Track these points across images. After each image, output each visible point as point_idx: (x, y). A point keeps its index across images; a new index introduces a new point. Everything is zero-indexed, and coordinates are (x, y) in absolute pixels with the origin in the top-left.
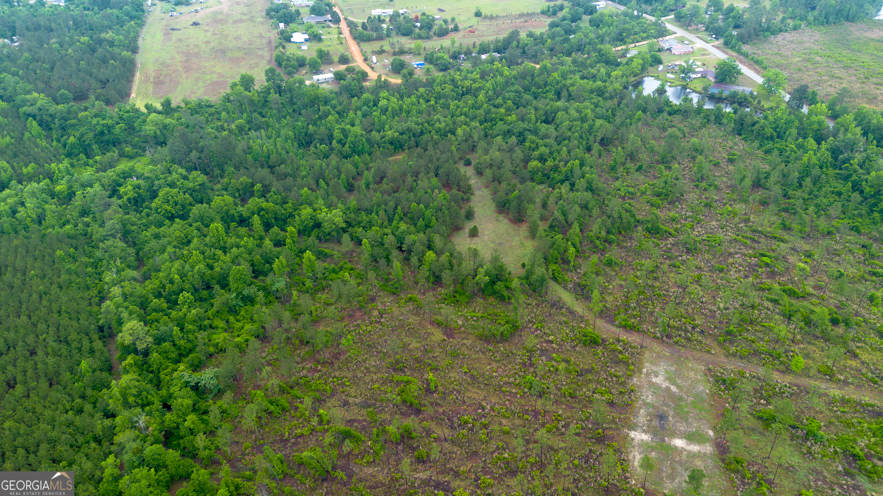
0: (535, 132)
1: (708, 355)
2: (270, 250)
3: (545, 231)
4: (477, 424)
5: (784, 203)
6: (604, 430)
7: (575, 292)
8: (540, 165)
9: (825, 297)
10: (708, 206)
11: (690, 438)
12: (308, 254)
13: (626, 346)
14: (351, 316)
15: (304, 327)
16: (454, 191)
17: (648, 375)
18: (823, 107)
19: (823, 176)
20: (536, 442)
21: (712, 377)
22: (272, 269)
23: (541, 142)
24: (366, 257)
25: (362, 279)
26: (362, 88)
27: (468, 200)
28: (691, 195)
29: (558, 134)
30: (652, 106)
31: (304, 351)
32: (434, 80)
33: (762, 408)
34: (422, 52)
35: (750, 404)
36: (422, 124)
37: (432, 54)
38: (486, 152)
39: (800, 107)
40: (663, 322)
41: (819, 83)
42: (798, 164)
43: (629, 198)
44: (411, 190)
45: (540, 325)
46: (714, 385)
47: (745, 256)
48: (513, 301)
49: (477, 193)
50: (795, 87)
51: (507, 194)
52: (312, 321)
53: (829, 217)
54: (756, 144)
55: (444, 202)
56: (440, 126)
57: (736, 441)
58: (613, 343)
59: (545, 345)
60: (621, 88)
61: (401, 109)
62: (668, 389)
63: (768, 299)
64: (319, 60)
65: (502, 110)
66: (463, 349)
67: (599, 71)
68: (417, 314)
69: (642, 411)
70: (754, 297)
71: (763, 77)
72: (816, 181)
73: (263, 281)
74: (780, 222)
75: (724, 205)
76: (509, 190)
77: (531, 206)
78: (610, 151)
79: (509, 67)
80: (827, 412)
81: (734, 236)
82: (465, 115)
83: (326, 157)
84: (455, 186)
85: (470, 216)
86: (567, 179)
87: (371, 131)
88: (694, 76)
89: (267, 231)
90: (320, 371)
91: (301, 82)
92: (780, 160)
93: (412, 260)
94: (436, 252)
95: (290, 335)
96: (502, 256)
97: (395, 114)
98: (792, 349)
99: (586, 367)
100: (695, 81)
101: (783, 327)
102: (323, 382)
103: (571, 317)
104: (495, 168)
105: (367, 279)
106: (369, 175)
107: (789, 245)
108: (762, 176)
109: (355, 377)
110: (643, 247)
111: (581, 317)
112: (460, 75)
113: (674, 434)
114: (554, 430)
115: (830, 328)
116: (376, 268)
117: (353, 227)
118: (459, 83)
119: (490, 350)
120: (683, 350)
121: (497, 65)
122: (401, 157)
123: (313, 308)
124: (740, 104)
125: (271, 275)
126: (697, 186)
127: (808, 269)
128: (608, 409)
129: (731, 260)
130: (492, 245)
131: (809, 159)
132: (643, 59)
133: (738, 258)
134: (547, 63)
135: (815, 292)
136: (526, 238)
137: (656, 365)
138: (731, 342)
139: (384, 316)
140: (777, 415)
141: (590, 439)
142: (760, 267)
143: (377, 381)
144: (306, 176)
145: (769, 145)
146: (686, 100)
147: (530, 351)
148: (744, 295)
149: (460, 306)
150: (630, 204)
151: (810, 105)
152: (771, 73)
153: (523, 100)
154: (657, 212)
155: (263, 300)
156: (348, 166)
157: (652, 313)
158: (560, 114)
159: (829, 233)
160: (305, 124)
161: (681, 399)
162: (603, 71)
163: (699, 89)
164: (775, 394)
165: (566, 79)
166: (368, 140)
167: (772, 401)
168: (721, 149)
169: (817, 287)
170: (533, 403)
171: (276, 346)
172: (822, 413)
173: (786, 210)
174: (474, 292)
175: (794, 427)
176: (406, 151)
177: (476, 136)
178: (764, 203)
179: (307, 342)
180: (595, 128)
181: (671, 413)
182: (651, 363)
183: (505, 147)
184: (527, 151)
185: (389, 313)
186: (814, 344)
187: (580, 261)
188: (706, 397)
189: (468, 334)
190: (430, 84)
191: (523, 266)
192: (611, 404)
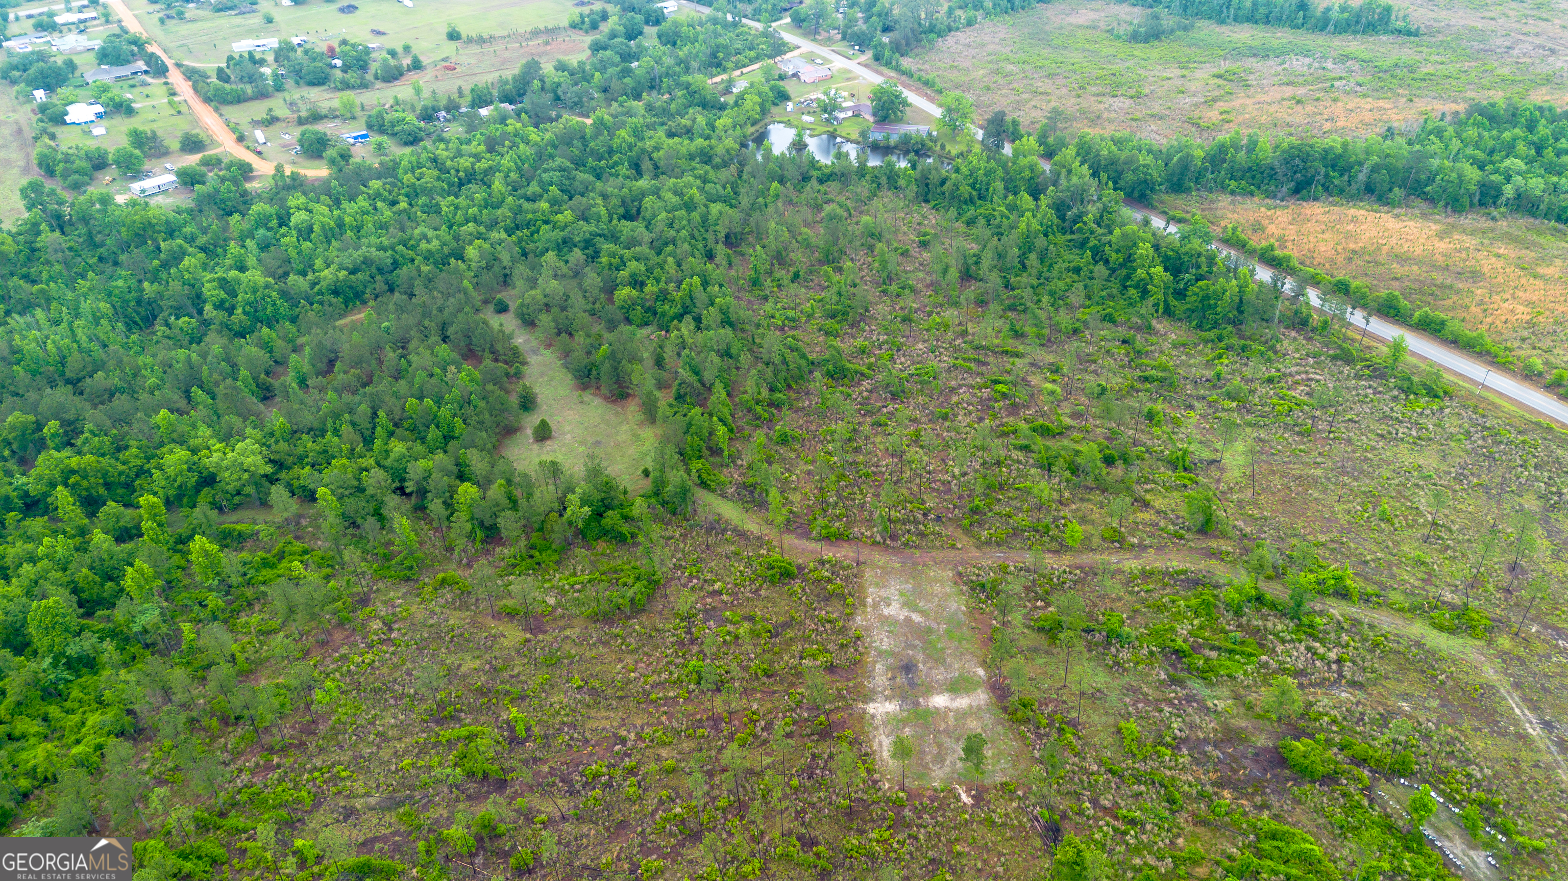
0: (613, 237)
1: (953, 553)
2: (108, 551)
3: (670, 405)
4: (618, 772)
5: (1009, 298)
6: (828, 714)
7: (741, 499)
8: (634, 293)
9: (1089, 426)
10: (906, 320)
11: (955, 687)
12: (199, 543)
13: (836, 567)
14: (324, 644)
15: (224, 689)
16: (488, 362)
17: (875, 606)
18: (1030, 142)
19: (1051, 247)
20: (724, 770)
21: (966, 584)
22: (122, 590)
23: (627, 253)
24: (331, 521)
25: (332, 567)
26: (245, 194)
27: (518, 375)
28: (880, 307)
29: (653, 235)
30: (791, 172)
31: (234, 737)
32: (396, 164)
33: (1041, 613)
34: (358, 112)
35: (1024, 611)
36: (393, 249)
37: (380, 116)
38: (533, 283)
39: (999, 146)
40: (881, 516)
41: (1018, 105)
42: (1015, 235)
43: (791, 328)
44: (398, 375)
45: (694, 569)
46: (971, 597)
47: (973, 387)
48: (641, 538)
49: (533, 360)
50: (987, 117)
51: (589, 353)
52: (240, 673)
53: (1071, 308)
54: (953, 212)
55: (472, 387)
56: (430, 247)
57: (1017, 673)
58: (816, 569)
59: (709, 600)
60: (737, 146)
61: (341, 225)
62: (908, 620)
63: (1015, 448)
64: (137, 152)
65: (544, 205)
66: (567, 647)
67: (694, 120)
68: (464, 607)
69: (878, 666)
70: (998, 448)
71: (941, 106)
72: (1042, 257)
73: (108, 619)
74: (1008, 327)
75: (929, 315)
76: (592, 345)
77: (637, 367)
78: (743, 255)
79: (536, 126)
80: (1127, 597)
81: (952, 361)
82: (475, 220)
83: (196, 339)
84: (487, 354)
85: (528, 403)
86: (686, 311)
87: (286, 274)
88: (841, 115)
89: (92, 515)
90: (279, 767)
91: (106, 201)
92: (988, 233)
93: (431, 506)
94: (478, 483)
95: (194, 714)
96: (604, 464)
97: (329, 236)
98: (1062, 514)
99: (782, 619)
100: (845, 124)
101: (1043, 484)
102: (291, 785)
103: (743, 543)
104: (556, 310)
105: (343, 565)
106: (300, 362)
107: (1027, 360)
108: (970, 262)
109: (357, 757)
110: (829, 403)
111: (759, 538)
112: (447, 149)
113: (930, 689)
114: (751, 739)
115: (1104, 472)
116: (359, 539)
117: (289, 468)
118: (449, 163)
119: (617, 636)
120: (917, 553)
121: (513, 125)
122: (362, 315)
123: (235, 647)
124: (917, 153)
125: (122, 604)
126: (884, 292)
127: (1059, 390)
128: (828, 678)
129: (955, 399)
130: (582, 449)
131: (1028, 225)
132: (760, 94)
133: (964, 394)
134: (603, 113)
135: (1074, 423)
136: (641, 424)
137: (884, 586)
138: (980, 525)
139: (396, 626)
140: (1063, 618)
141: (809, 736)
142: (996, 401)
143: (406, 752)
144: (158, 387)
145: (971, 212)
146: (839, 156)
147: (688, 618)
148: (983, 448)
149: (546, 571)
150: (793, 337)
151: (1013, 141)
152: (950, 97)
153: (577, 183)
154: (837, 343)
155: (116, 657)
156: (249, 350)
157: (862, 506)
158: (648, 201)
159: (1075, 331)
160: (133, 282)
161: (929, 631)
162: (701, 120)
163: (855, 136)
164: (1053, 588)
165: (643, 139)
166: (284, 294)
167: (1052, 599)
168: (905, 229)
169: (1075, 415)
170: (708, 705)
171: (168, 743)
172: (1120, 599)
173: (1012, 308)
174: (566, 539)
175: (1088, 631)
176: (372, 303)
177: (505, 257)
178: (981, 303)
179: (237, 718)
180: (712, 218)
181: (920, 657)
182: (877, 585)
183: (565, 270)
184: (606, 271)
185: (404, 619)
186: (1088, 500)
187: (738, 445)
188: (963, 618)
189: (570, 617)
190: (389, 171)
191: (646, 473)
192: (831, 669)
